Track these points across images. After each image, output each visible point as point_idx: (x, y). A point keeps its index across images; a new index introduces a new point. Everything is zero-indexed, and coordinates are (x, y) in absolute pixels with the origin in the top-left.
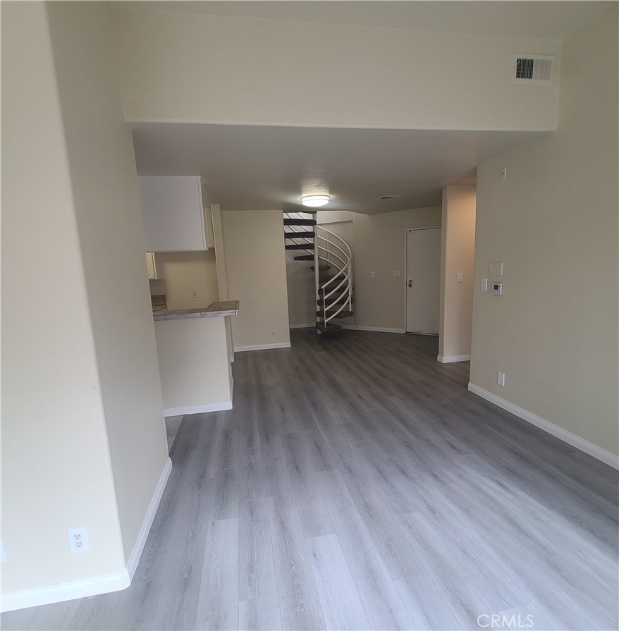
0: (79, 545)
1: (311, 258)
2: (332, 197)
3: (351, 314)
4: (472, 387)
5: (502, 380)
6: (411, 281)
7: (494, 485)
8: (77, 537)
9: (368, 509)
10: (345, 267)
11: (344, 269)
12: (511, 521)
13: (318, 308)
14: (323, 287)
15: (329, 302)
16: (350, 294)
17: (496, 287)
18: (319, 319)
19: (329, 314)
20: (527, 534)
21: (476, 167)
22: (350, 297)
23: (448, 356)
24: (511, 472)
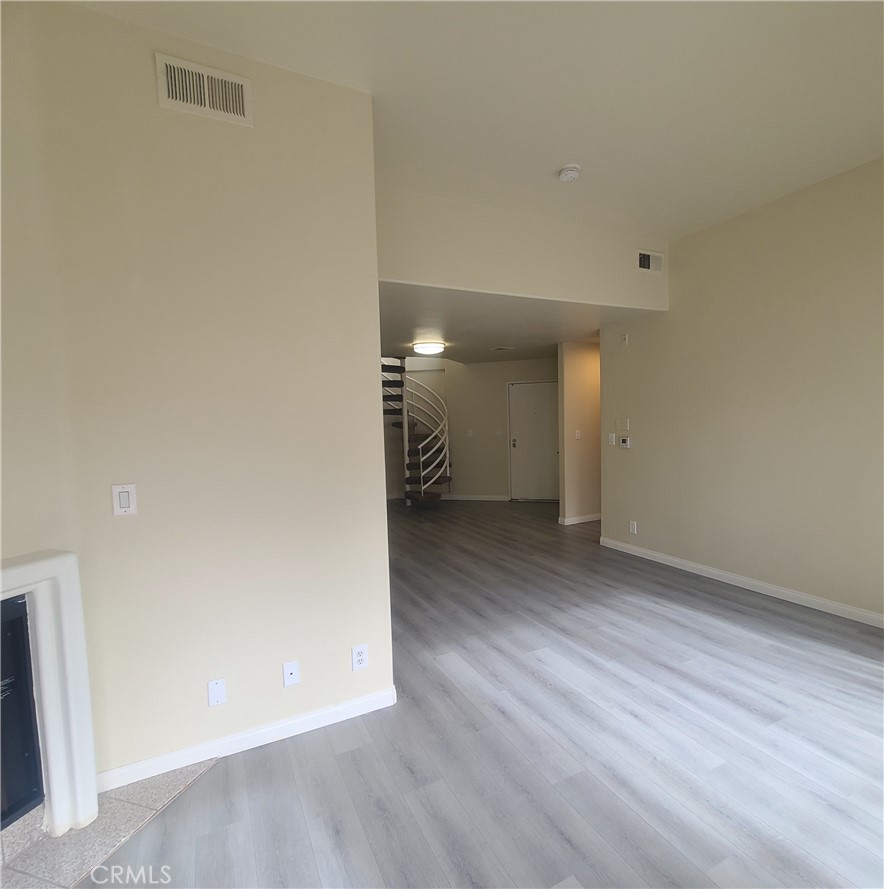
0: (360, 662)
1: (399, 412)
2: (447, 344)
3: (450, 479)
4: (605, 541)
5: (634, 527)
6: (514, 440)
7: (653, 604)
8: (360, 654)
9: (563, 631)
10: (440, 428)
11: (439, 430)
12: (673, 621)
13: (408, 474)
14: (420, 447)
15: (426, 464)
16: (448, 455)
17: (624, 441)
18: (408, 488)
19: (426, 479)
20: (686, 627)
21: (599, 331)
22: (447, 460)
23: (570, 518)
24: (660, 595)
